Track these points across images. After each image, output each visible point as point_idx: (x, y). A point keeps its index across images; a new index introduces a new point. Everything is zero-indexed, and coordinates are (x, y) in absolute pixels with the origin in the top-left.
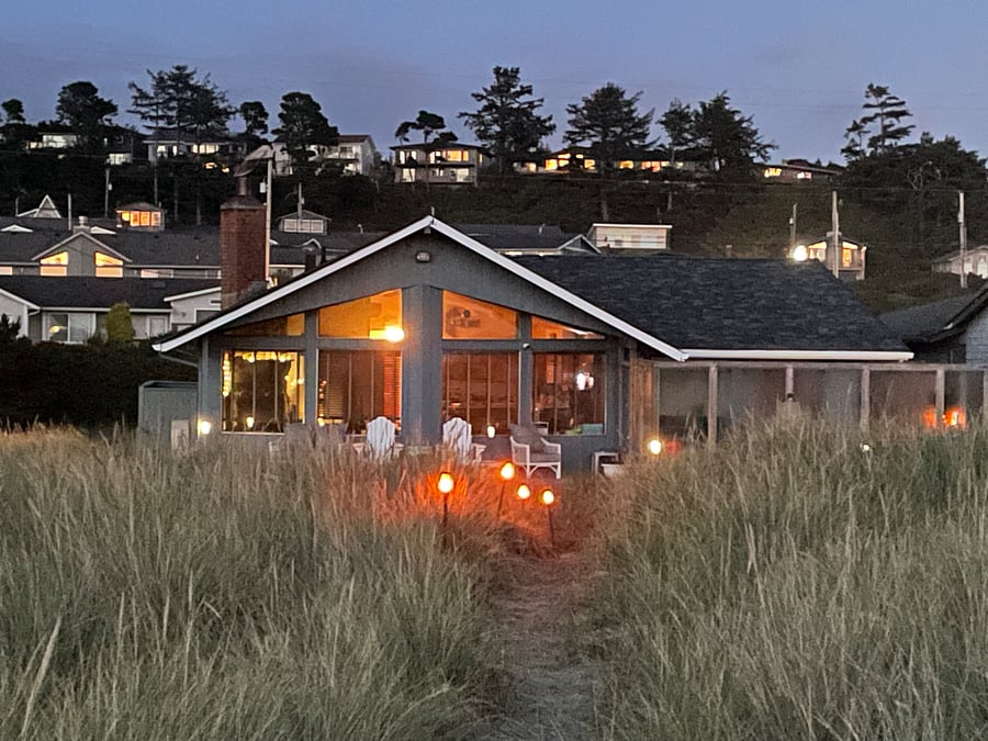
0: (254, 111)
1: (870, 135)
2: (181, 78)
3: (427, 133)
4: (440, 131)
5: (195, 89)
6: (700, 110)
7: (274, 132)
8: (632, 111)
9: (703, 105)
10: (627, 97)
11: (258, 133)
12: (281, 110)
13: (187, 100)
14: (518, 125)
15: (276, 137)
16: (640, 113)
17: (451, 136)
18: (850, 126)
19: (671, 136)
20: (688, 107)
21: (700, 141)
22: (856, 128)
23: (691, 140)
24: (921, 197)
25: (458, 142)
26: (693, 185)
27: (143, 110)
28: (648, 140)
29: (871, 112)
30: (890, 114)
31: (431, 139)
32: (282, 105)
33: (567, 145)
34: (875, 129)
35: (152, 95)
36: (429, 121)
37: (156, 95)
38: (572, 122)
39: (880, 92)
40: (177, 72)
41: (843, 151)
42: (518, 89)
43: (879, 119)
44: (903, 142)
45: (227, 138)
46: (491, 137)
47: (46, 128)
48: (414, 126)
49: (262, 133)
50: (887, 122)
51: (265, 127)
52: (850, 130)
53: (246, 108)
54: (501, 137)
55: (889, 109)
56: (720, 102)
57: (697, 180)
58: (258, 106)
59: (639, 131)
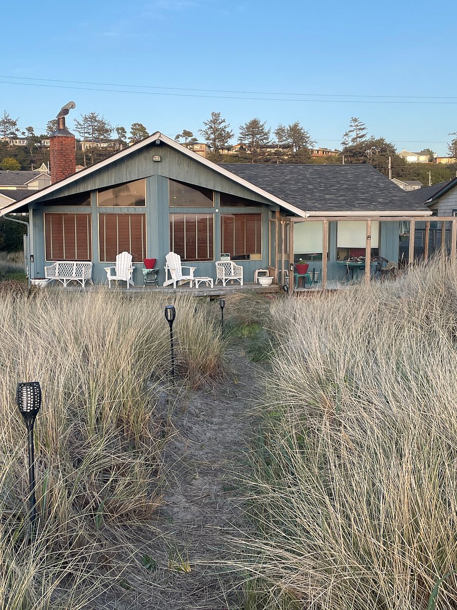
0: (122, 131)
1: (352, 137)
2: (93, 118)
3: (186, 139)
4: (191, 138)
5: (98, 121)
6: (289, 128)
7: (128, 138)
8: (263, 129)
9: (290, 127)
10: (261, 124)
11: (123, 139)
12: (131, 130)
13: (95, 126)
14: (220, 135)
15: (130, 140)
16: (266, 130)
17: (195, 140)
18: (345, 134)
19: (278, 138)
20: (285, 127)
21: (289, 140)
22: (346, 135)
23: (285, 140)
24: (371, 161)
25: (198, 142)
26: (286, 158)
27: (79, 130)
28: (269, 140)
29: (352, 129)
30: (360, 129)
31: (188, 141)
32: (131, 128)
33: (239, 142)
34: (353, 135)
35: (82, 124)
36: (187, 134)
37: (84, 124)
38: (241, 133)
39: (355, 120)
40: (91, 115)
41: (342, 144)
42: (220, 121)
43: (355, 131)
44: (363, 139)
45: (111, 141)
46: (210, 140)
47: (43, 137)
48: (181, 136)
49: (124, 139)
50: (358, 133)
51: (126, 137)
52: (345, 135)
53: (118, 129)
54: (214, 140)
55: (359, 127)
56: (296, 126)
57: (288, 155)
58: (123, 129)
59: (266, 136)
